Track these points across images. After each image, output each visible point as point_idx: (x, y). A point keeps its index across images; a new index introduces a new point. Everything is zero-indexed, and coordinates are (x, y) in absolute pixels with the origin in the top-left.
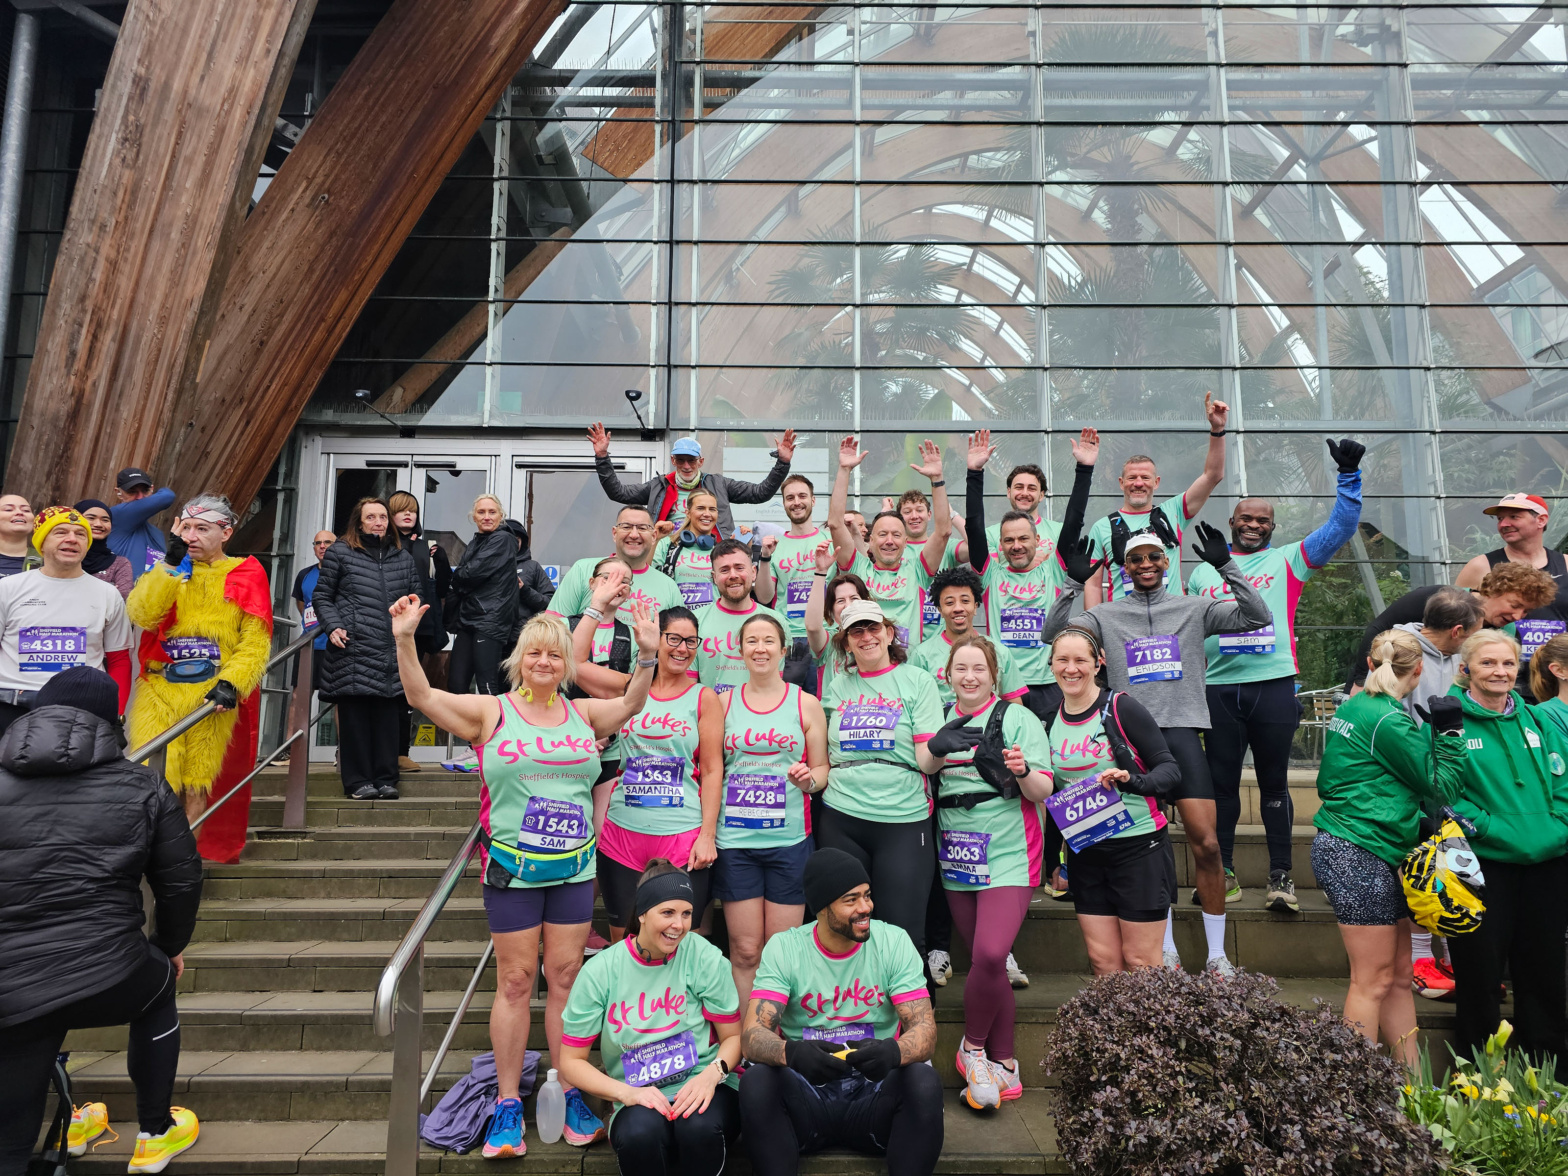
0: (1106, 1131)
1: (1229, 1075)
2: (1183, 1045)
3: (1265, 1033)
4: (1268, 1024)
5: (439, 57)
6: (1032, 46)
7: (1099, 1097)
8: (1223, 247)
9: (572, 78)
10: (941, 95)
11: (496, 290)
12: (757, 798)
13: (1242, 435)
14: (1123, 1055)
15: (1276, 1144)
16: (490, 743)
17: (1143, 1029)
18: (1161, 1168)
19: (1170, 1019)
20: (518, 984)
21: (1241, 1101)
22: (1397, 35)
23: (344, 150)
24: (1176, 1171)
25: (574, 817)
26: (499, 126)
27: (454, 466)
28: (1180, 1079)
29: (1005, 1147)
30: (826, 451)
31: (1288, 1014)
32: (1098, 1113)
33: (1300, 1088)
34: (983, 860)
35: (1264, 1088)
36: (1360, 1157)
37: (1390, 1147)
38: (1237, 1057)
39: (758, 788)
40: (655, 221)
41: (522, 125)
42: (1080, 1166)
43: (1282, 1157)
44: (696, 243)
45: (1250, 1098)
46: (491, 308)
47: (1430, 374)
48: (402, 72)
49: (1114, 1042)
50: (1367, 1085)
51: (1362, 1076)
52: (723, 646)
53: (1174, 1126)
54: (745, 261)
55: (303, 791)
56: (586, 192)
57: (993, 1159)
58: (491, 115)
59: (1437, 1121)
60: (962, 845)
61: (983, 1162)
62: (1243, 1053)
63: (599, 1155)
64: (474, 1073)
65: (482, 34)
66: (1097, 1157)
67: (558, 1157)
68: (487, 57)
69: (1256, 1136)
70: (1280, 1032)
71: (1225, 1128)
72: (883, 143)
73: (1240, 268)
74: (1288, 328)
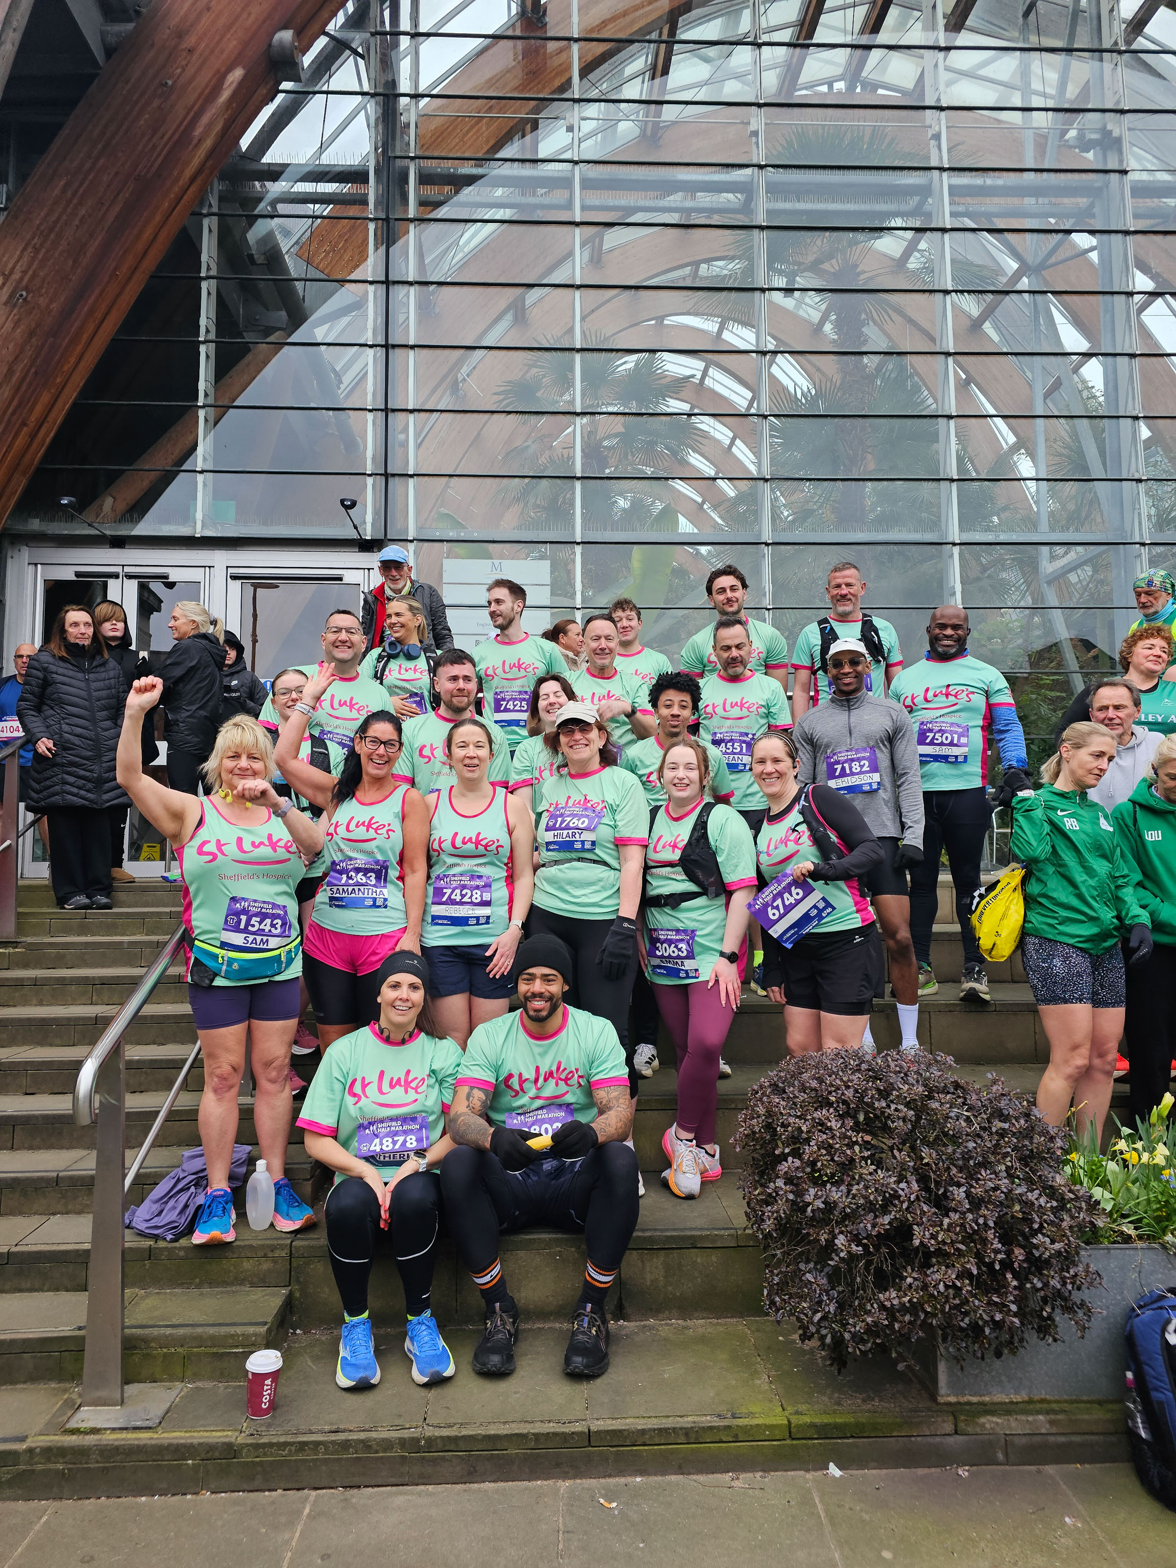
0: (787, 1199)
1: (903, 1144)
2: (861, 1117)
3: (937, 1105)
4: (942, 1096)
5: (140, 147)
6: (754, 147)
7: (783, 1167)
8: (943, 357)
9: (282, 173)
11: (206, 395)
13: (958, 547)
14: (804, 1128)
15: (944, 1206)
17: (824, 1103)
18: (837, 1231)
19: (849, 1093)
20: (225, 1079)
21: (913, 1167)
22: (1118, 141)
23: (42, 245)
24: (851, 1233)
26: (206, 222)
27: (167, 577)
28: (857, 1148)
29: (700, 1222)
30: (548, 563)
31: (962, 1088)
32: (780, 1183)
33: (967, 1153)
35: (934, 1155)
37: (1049, 1205)
38: (910, 1126)
40: (370, 324)
41: (230, 220)
42: (765, 1235)
43: (948, 1216)
44: (412, 347)
45: (921, 1164)
46: (201, 413)
47: (1141, 486)
48: (101, 162)
49: (797, 1117)
50: (1032, 1151)
51: (1027, 1143)
53: (849, 1191)
54: (471, 371)
55: (12, 902)
56: (301, 294)
57: (688, 1233)
58: (197, 210)
59: (1098, 1185)
61: (678, 1236)
62: (916, 1124)
63: (307, 1239)
64: (185, 1167)
65: (185, 123)
66: (781, 1225)
67: (268, 1242)
68: (191, 147)
69: (925, 1198)
70: (951, 1104)
71: (897, 1192)
72: (611, 250)
73: (969, 384)
74: (1015, 444)
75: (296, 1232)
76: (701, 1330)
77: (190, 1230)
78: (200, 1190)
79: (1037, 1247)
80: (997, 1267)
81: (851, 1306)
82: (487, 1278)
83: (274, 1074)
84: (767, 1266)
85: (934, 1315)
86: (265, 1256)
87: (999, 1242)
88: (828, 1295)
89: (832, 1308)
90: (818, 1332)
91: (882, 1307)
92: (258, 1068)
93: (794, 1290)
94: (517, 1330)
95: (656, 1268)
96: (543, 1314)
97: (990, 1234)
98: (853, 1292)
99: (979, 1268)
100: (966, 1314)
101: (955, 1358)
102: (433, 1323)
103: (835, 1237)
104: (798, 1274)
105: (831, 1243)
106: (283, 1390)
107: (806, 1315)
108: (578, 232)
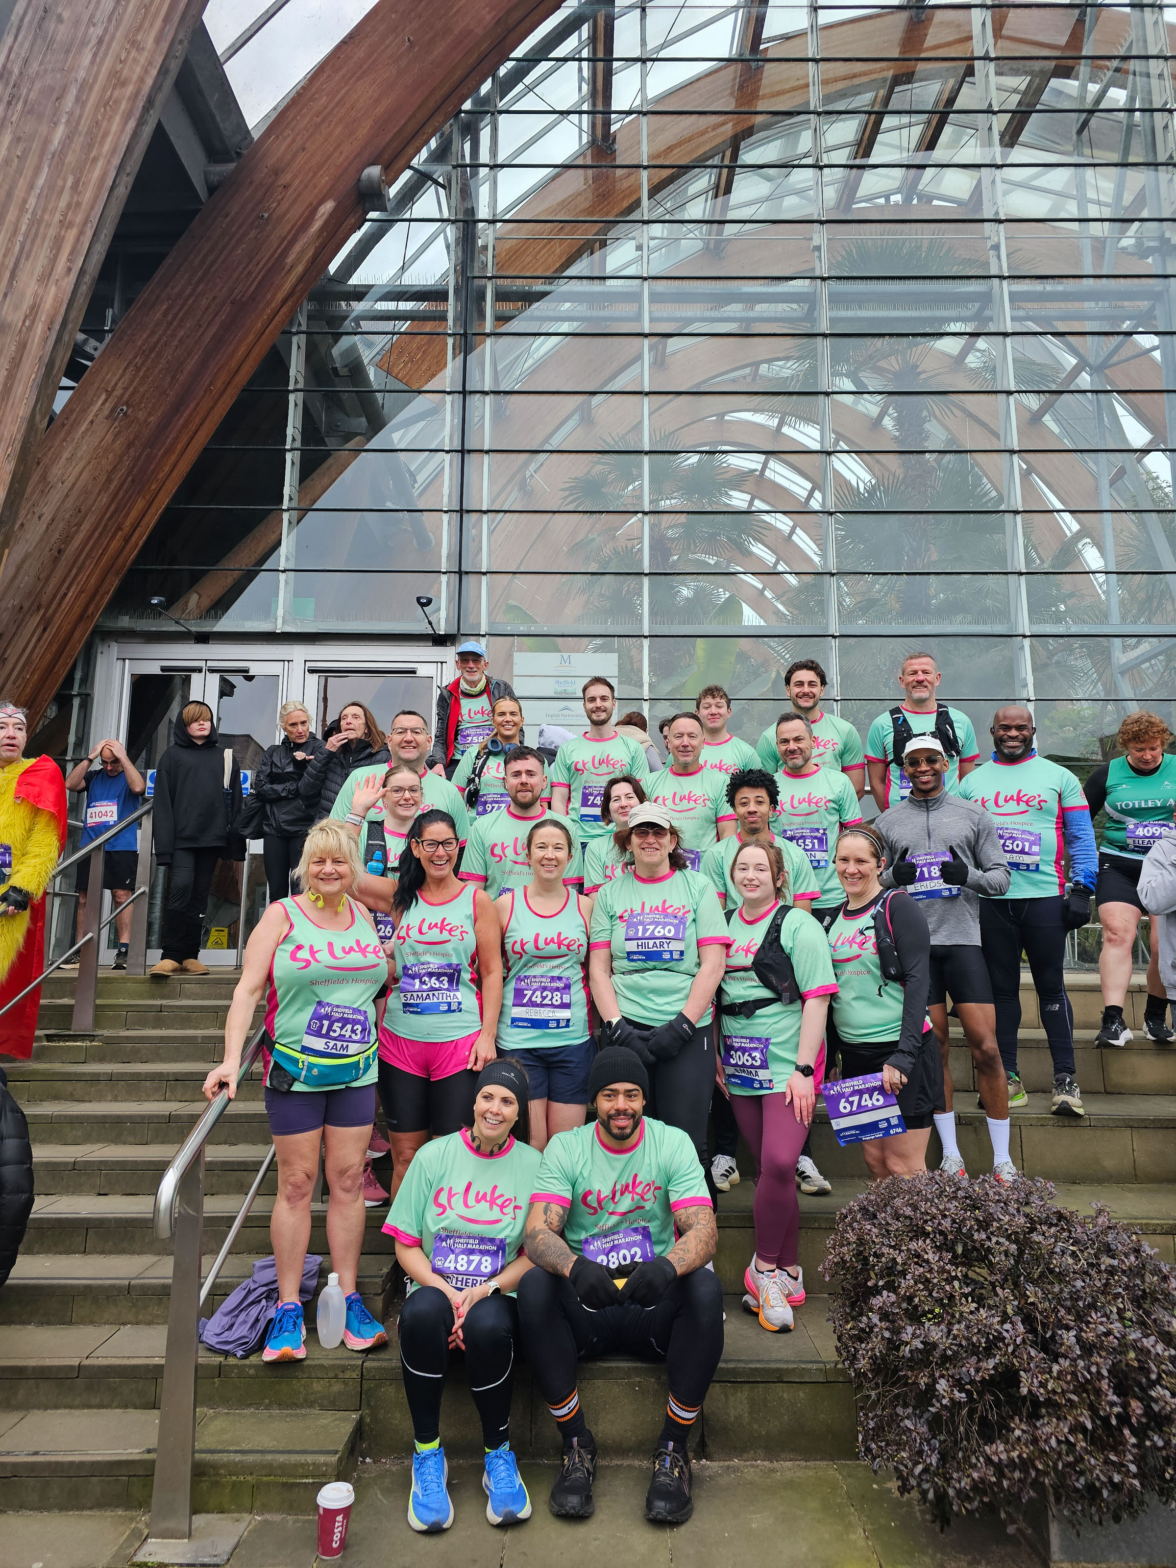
0: (883, 1337)
1: (1006, 1280)
2: (960, 1249)
3: (1040, 1238)
4: (1045, 1228)
5: (236, 275)
6: (817, 260)
7: (877, 1302)
8: (1008, 454)
9: (366, 293)
10: (729, 308)
11: (291, 499)
13: (1028, 639)
14: (899, 1260)
15: (1053, 1351)
17: (919, 1233)
18: (937, 1374)
19: (947, 1224)
21: (1017, 1307)
23: (142, 364)
24: (952, 1377)
26: (295, 339)
27: (247, 671)
28: (956, 1284)
29: (785, 1355)
30: (615, 656)
31: (1066, 1218)
32: (875, 1319)
33: (1075, 1293)
34: (764, 1065)
35: (1040, 1294)
36: (1136, 1364)
37: (1166, 1354)
38: (1012, 1262)
40: (447, 431)
41: (317, 338)
42: (858, 1374)
43: (1057, 1362)
44: (487, 452)
45: (1026, 1303)
46: (286, 516)
48: (200, 289)
49: (891, 1247)
50: (1144, 1291)
51: (1138, 1282)
52: (509, 852)
53: (949, 1331)
54: (538, 470)
55: (91, 993)
56: (380, 403)
57: (773, 1366)
58: (287, 329)
60: (744, 1050)
61: (764, 1369)
62: (1019, 1258)
63: (379, 1360)
64: (256, 1277)
65: (279, 252)
66: (875, 1363)
67: (338, 1362)
68: (285, 271)
69: (1032, 1341)
70: (1056, 1237)
71: (1000, 1333)
72: (674, 353)
73: (1030, 474)
74: (1078, 532)
76: (789, 1475)
77: (260, 1346)
78: (271, 1303)
79: (1156, 1401)
80: (1114, 1422)
81: (954, 1458)
82: (565, 1411)
83: (349, 1183)
84: (862, 1408)
85: (1046, 1474)
86: (336, 1377)
87: (1115, 1393)
88: (929, 1444)
89: (934, 1460)
90: (919, 1485)
91: (989, 1461)
92: (331, 1176)
93: (891, 1437)
94: (595, 1467)
95: (741, 1403)
96: (621, 1450)
97: (1104, 1385)
98: (956, 1442)
99: (1093, 1422)
100: (1082, 1473)
101: (1070, 1522)
102: (511, 1457)
103: (935, 1382)
104: (895, 1419)
105: (931, 1387)
106: (354, 1527)
107: (906, 1467)
108: (646, 342)
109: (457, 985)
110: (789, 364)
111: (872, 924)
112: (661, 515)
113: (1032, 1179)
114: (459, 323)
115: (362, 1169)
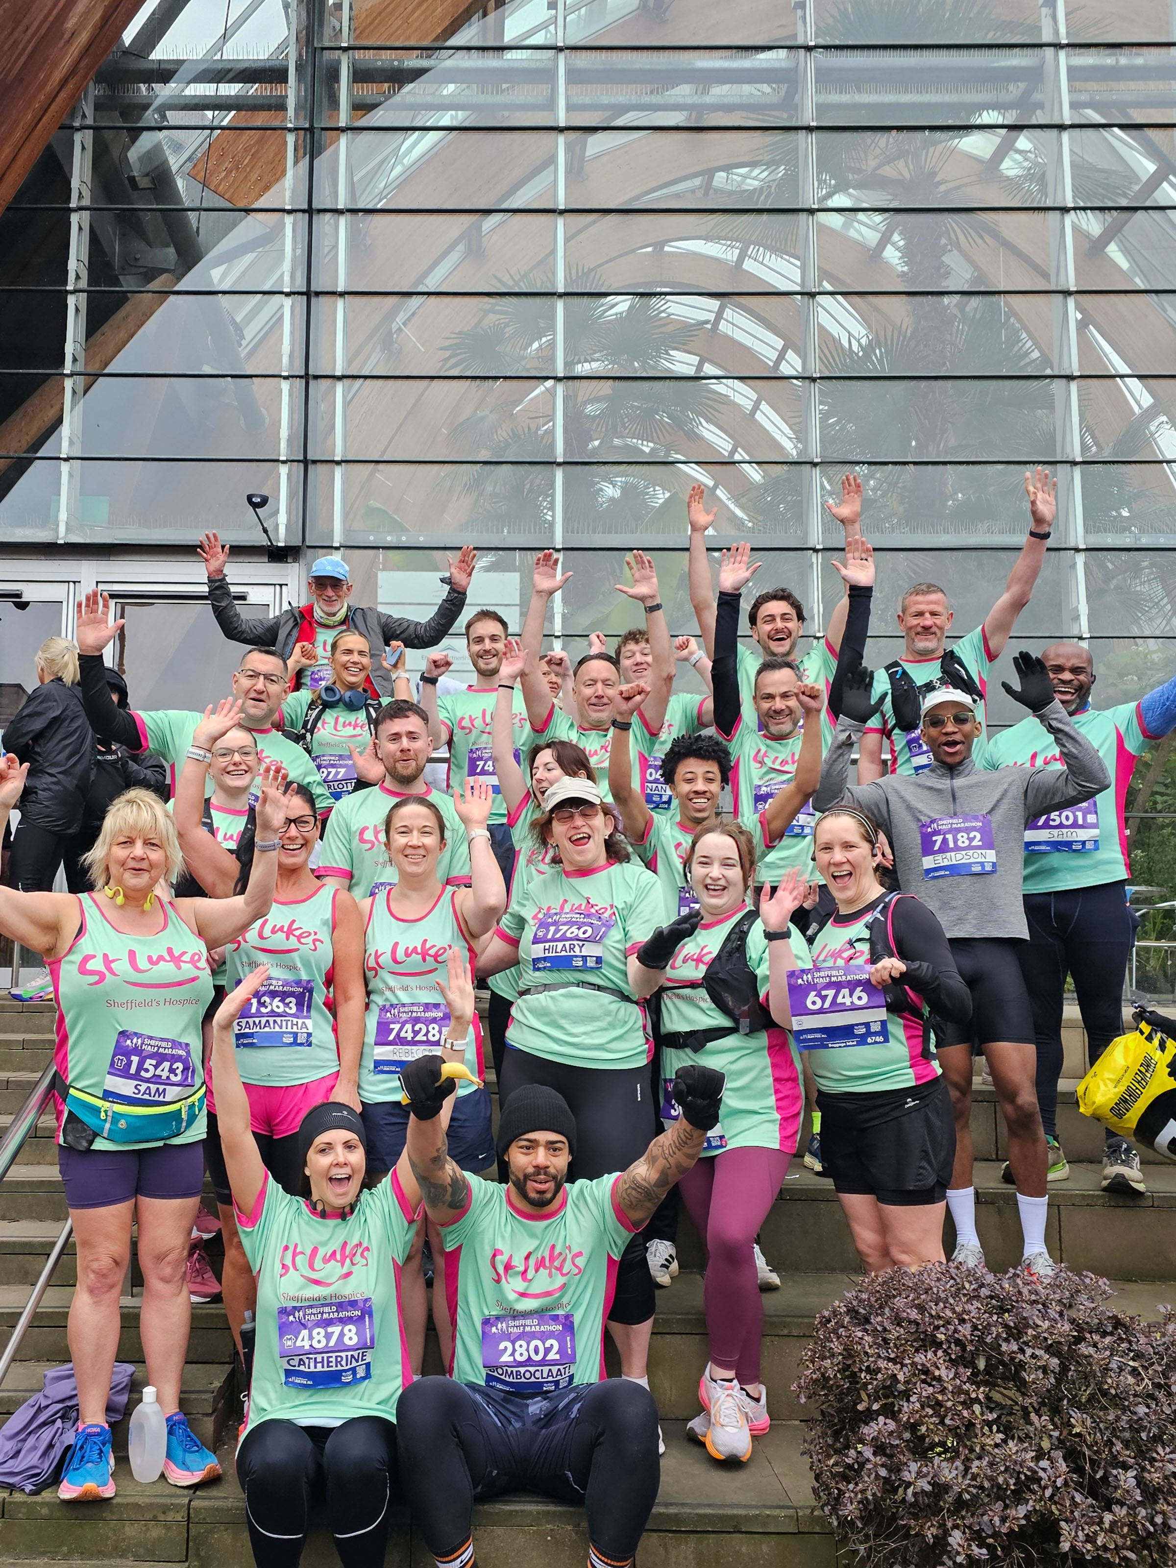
0: (877, 1475)
1: (1043, 1404)
2: (981, 1364)
3: (1092, 1350)
4: (1096, 1338)
9: (175, 72)
10: (676, 90)
11: (75, 360)
12: (416, 1033)
14: (901, 1377)
15: (1103, 1495)
16: (69, 958)
17: (929, 1342)
18: (949, 1525)
19: (965, 1330)
21: (1058, 1439)
24: (970, 1528)
25: (179, 1058)
26: (77, 137)
27: (20, 596)
28: (977, 1408)
29: (744, 1500)
30: (516, 576)
31: (1124, 1326)
32: (868, 1452)
35: (1089, 1422)
38: (1052, 1380)
39: (416, 1020)
40: (286, 266)
41: (108, 136)
42: (843, 1523)
43: (1111, 1511)
44: (342, 294)
45: (1070, 1434)
46: (68, 384)
49: (889, 1360)
53: (967, 1469)
54: (409, 319)
56: (195, 226)
57: (726, 1511)
58: (66, 120)
61: (714, 1515)
62: (1061, 1376)
63: (210, 1497)
65: (55, 12)
66: (866, 1508)
67: (157, 1500)
68: (63, 41)
69: (1076, 1483)
70: (1112, 1350)
71: (1037, 1472)
72: (597, 157)
73: (1086, 326)
74: (1152, 407)
75: (195, 1487)
77: (55, 1479)
78: (68, 1425)
86: (155, 1519)
92: (146, 1262)
95: (685, 1556)
103: (946, 1533)
105: (941, 1541)
108: (561, 139)
109: (309, 1010)
110: (756, 172)
111: (866, 934)
112: (577, 383)
113: (1079, 1275)
114: (302, 114)
115: (185, 1253)
